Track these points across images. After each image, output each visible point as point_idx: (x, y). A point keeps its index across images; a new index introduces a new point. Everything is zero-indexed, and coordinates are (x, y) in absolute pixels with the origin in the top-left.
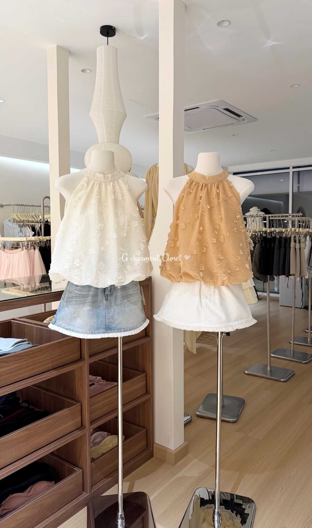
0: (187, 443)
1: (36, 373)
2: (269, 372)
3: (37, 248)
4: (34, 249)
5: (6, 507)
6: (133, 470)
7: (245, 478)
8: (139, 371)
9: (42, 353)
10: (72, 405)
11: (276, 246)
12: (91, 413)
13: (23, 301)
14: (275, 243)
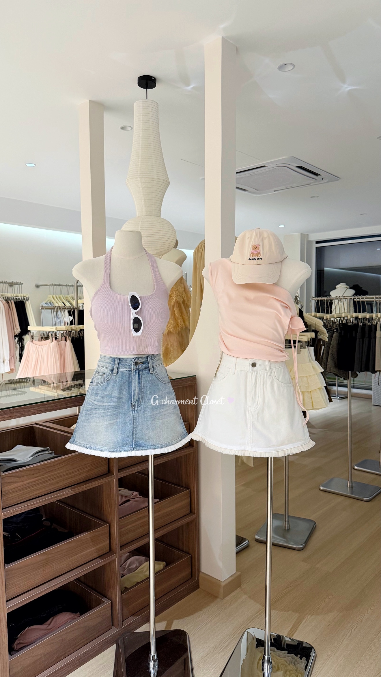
0: (239, 573)
1: (55, 489)
2: (350, 489)
3: (69, 340)
4: (66, 340)
5: (22, 641)
6: (174, 602)
7: (306, 619)
8: (182, 486)
9: (62, 466)
10: (99, 525)
11: (359, 335)
12: (120, 536)
13: (38, 406)
14: (357, 332)
